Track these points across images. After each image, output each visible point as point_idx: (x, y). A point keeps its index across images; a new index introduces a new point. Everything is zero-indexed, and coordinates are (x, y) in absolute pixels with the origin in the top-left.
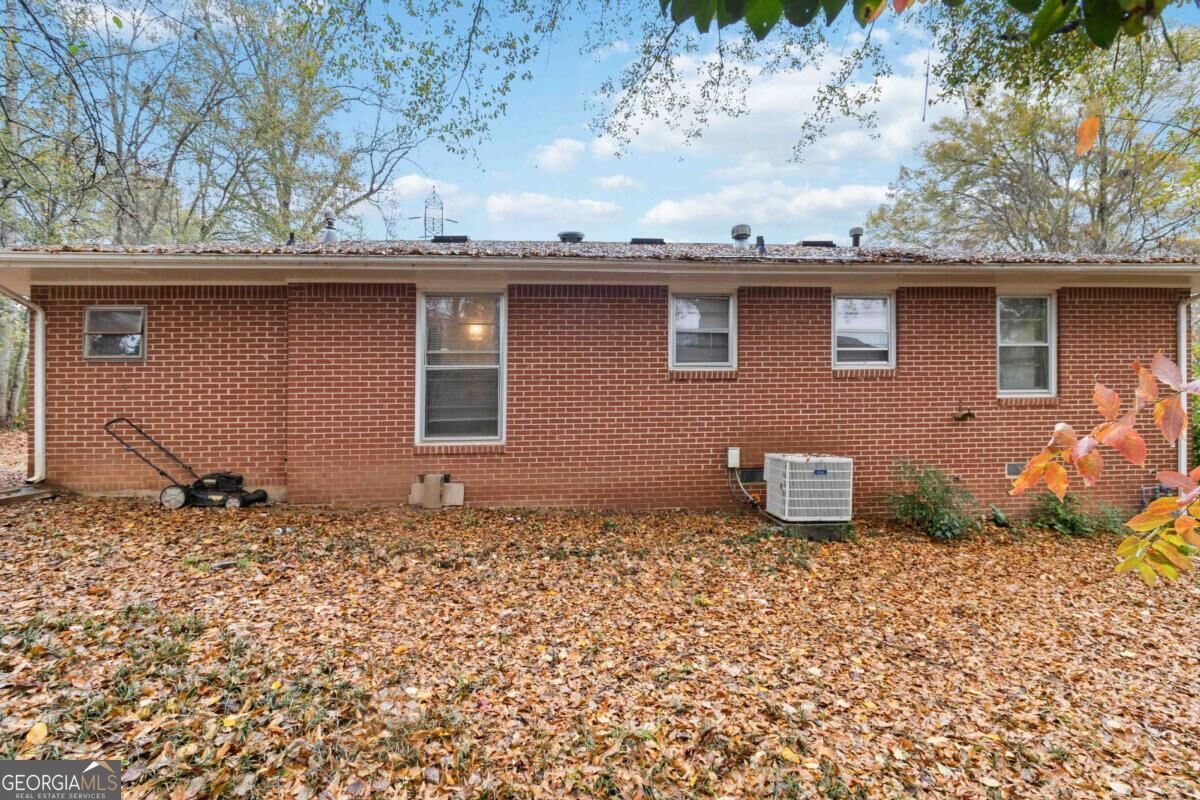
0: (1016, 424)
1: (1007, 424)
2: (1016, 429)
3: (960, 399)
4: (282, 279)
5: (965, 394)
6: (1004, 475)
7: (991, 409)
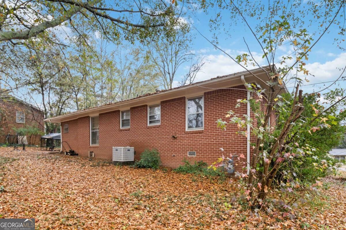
0: (190, 139)
1: (188, 139)
2: (190, 141)
3: (175, 132)
4: (76, 117)
5: (176, 130)
6: (187, 155)
7: (183, 135)
